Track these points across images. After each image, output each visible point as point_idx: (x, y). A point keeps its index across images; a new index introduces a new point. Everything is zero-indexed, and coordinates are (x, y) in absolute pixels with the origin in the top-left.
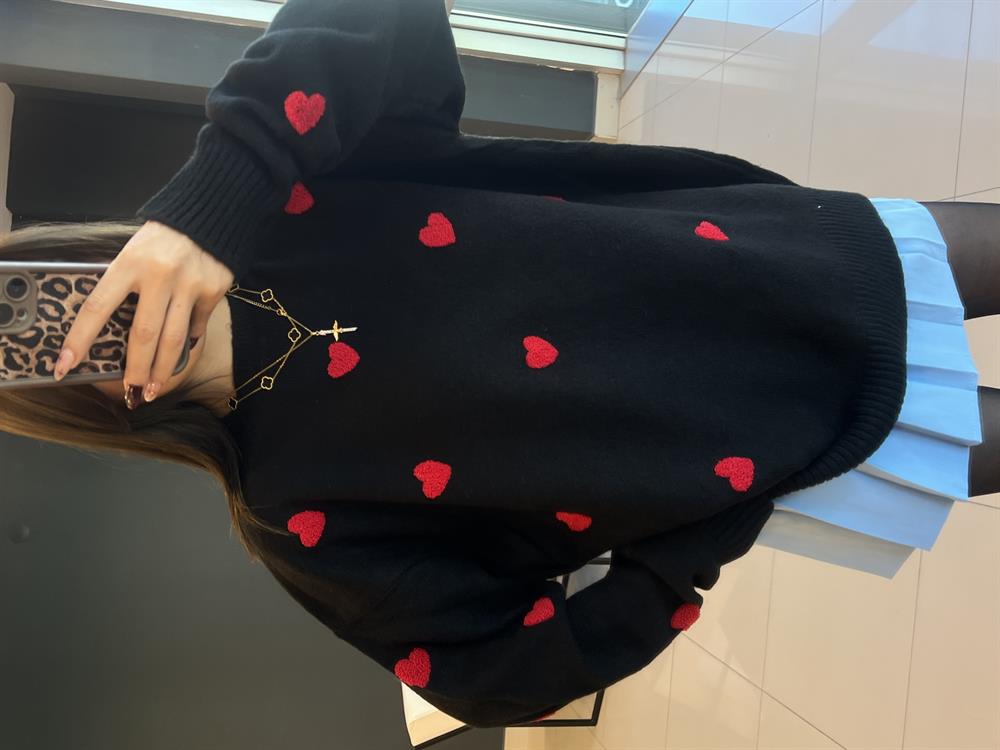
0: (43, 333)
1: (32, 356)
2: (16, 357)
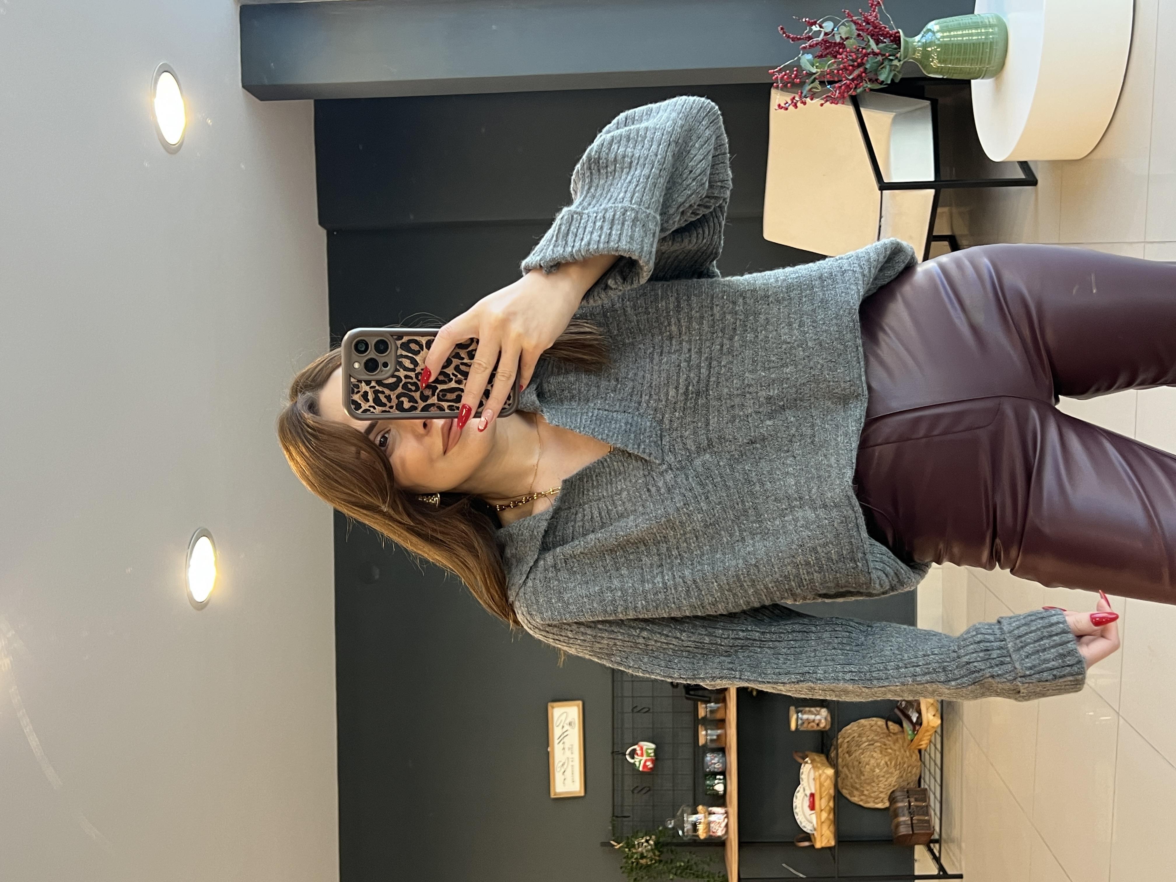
0: (402, 381)
1: (393, 397)
2: (381, 397)
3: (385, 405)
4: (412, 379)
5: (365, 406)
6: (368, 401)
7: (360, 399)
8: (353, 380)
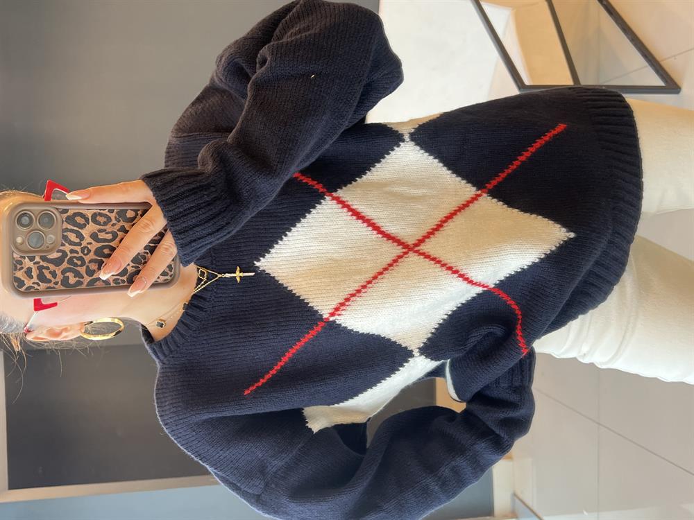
0: (67, 255)
1: (58, 272)
2: (46, 272)
3: (50, 281)
4: (78, 253)
5: (28, 283)
6: (31, 277)
7: (23, 276)
8: (15, 256)
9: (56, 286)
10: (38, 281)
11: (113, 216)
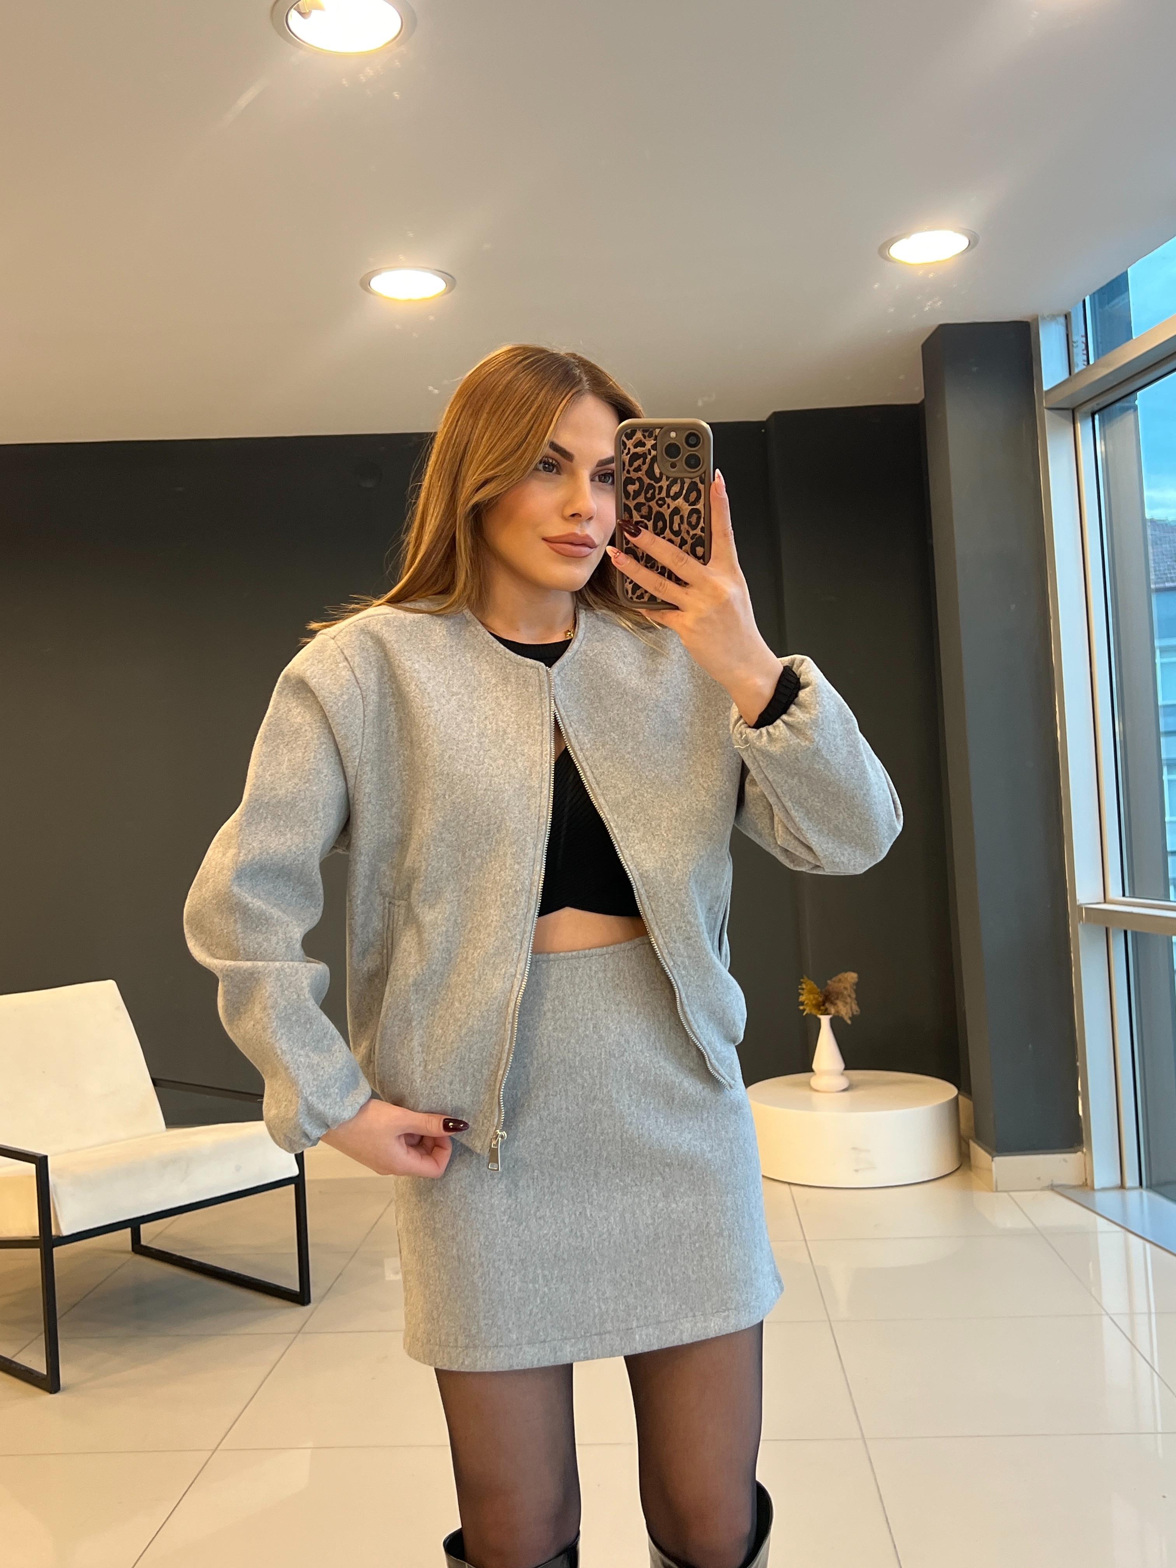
0: (657, 483)
1: (639, 474)
2: (639, 462)
3: (631, 465)
4: (659, 494)
5: (630, 443)
6: (635, 447)
7: (637, 438)
8: (658, 431)
9: (625, 472)
10: (631, 452)
11: (698, 531)
